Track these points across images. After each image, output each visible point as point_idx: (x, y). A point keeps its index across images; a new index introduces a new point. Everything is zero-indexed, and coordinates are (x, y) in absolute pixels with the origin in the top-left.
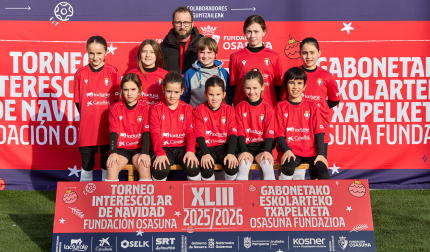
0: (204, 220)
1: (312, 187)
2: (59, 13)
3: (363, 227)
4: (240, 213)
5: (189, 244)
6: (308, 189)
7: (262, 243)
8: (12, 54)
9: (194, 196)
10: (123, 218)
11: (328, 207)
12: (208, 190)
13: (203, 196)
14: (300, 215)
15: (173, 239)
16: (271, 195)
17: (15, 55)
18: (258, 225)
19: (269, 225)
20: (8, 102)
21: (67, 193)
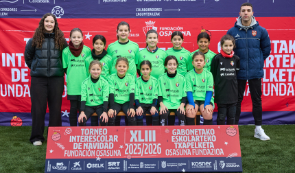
0: (138, 151)
1: (203, 130)
4: (159, 146)
5: (128, 166)
6: (201, 131)
7: (172, 165)
9: (131, 136)
10: (88, 150)
11: (213, 142)
12: (140, 132)
13: (137, 136)
14: (196, 147)
15: (118, 163)
16: (179, 135)
18: (170, 154)
19: (177, 153)
20: (23, 70)
21: (54, 134)
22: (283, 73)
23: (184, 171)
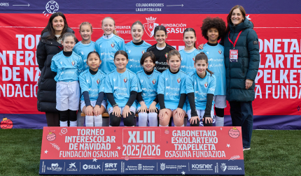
0: (136, 152)
1: (205, 131)
2: (49, 8)
3: (237, 157)
4: (159, 148)
5: (126, 167)
6: (203, 133)
7: (172, 167)
8: (17, 36)
9: (129, 137)
10: (84, 151)
11: (215, 144)
12: (138, 132)
13: (135, 137)
14: (197, 149)
15: (115, 164)
16: (179, 136)
17: (19, 37)
18: (170, 155)
19: (177, 155)
20: (15, 69)
21: (49, 134)
22: (294, 74)
23: (183, 173)
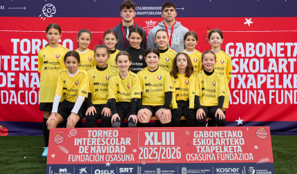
0: (154, 155)
1: (230, 132)
2: (46, 12)
3: (266, 160)
4: (179, 150)
5: (143, 172)
6: (227, 133)
8: (12, 40)
9: (146, 138)
10: (96, 154)
11: (241, 146)
12: (156, 134)
13: (153, 138)
14: (221, 151)
15: (131, 169)
16: (201, 137)
17: (15, 41)
18: (192, 158)
19: (199, 158)
20: (10, 74)
21: (56, 136)
